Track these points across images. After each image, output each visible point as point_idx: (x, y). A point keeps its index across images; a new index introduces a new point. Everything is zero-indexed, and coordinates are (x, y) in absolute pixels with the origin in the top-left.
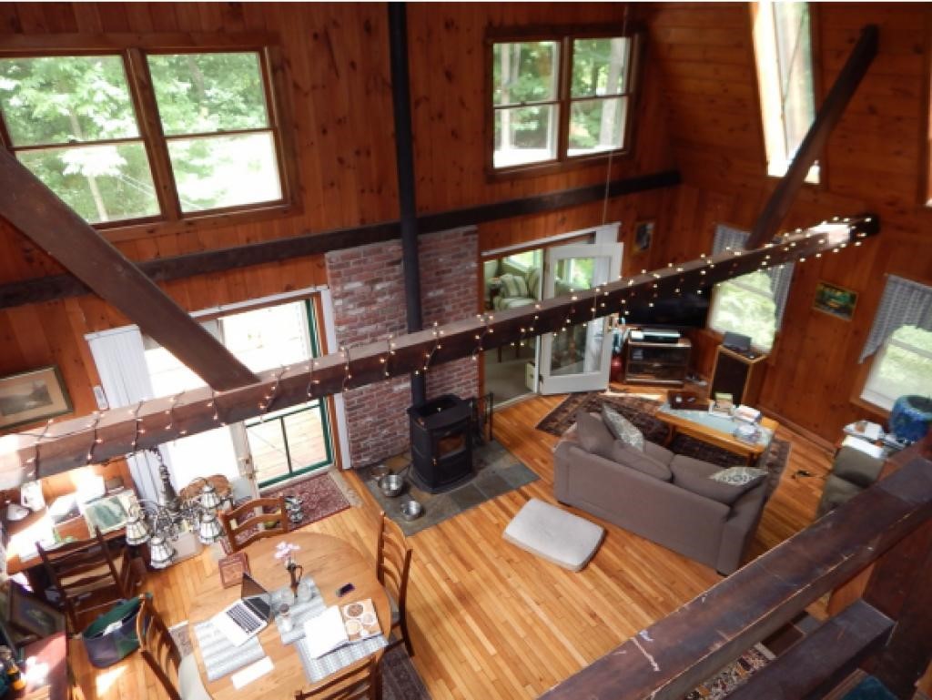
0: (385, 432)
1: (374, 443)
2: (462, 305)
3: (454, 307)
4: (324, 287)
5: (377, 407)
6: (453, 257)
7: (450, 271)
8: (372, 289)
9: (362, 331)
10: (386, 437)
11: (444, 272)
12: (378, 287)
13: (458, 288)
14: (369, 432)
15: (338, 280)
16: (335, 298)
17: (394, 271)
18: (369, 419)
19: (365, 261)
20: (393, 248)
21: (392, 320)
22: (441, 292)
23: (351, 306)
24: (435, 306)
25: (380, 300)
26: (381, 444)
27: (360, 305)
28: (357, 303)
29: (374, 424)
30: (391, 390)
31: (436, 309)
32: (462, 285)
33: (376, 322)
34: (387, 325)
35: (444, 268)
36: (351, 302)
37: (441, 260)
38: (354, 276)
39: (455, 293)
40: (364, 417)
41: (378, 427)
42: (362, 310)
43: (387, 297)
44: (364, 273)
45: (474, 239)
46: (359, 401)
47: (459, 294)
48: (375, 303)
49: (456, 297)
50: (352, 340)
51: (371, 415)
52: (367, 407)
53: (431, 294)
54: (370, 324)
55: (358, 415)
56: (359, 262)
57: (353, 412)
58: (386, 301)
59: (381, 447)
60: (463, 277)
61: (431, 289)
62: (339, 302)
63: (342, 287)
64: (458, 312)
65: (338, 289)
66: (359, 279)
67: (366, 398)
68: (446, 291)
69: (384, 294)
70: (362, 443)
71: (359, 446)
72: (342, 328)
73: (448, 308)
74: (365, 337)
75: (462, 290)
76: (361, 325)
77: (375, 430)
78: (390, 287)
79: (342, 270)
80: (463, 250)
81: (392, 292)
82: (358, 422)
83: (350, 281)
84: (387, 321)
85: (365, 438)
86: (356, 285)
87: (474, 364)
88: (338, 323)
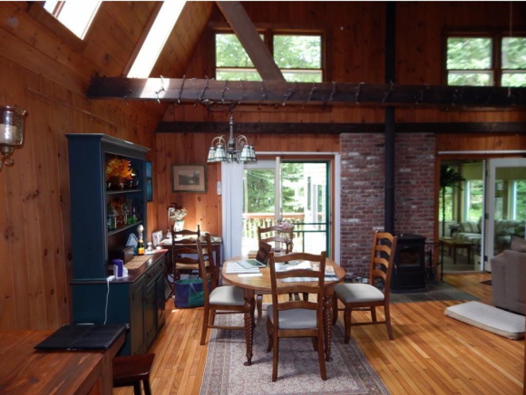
0: (364, 257)
1: (356, 263)
2: (424, 182)
3: (417, 182)
4: (338, 153)
5: (360, 238)
6: (418, 149)
7: (415, 158)
8: (365, 159)
9: (357, 183)
10: (364, 262)
11: (411, 157)
12: (369, 158)
13: (420, 170)
14: (354, 254)
15: (346, 149)
16: (342, 159)
17: (379, 150)
18: (355, 244)
19: (362, 141)
20: (379, 137)
21: (375, 181)
22: (408, 170)
23: (351, 166)
24: (405, 179)
25: (369, 166)
26: (361, 266)
27: (357, 167)
28: (355, 165)
29: (358, 249)
30: (371, 229)
31: (404, 181)
32: (423, 169)
33: (365, 180)
34: (372, 184)
35: (411, 155)
36: (351, 163)
37: (410, 149)
38: (355, 149)
39: (418, 173)
40: (352, 242)
41: (360, 252)
42: (358, 170)
43: (373, 166)
44: (361, 148)
45: (432, 141)
46: (350, 229)
47: (421, 175)
48: (366, 167)
49: (419, 176)
50: (350, 188)
51: (356, 242)
52: (354, 235)
53: (402, 170)
54: (361, 180)
55: (348, 239)
56: (359, 141)
57: (346, 236)
58: (373, 168)
59: (361, 268)
60: (424, 163)
61: (402, 167)
62: (344, 162)
63: (348, 154)
64: (420, 186)
65: (345, 154)
66: (356, 151)
67: (354, 229)
68: (412, 170)
69: (371, 163)
70: (349, 261)
71: (346, 262)
72: (345, 179)
73: (413, 182)
74: (357, 188)
75: (423, 171)
76: (356, 180)
77: (358, 254)
78: (376, 159)
79: (349, 144)
80: (425, 146)
81: (377, 163)
82: (348, 244)
83: (352, 151)
84: (372, 181)
85: (351, 258)
86: (355, 154)
87: (430, 227)
88: (343, 175)
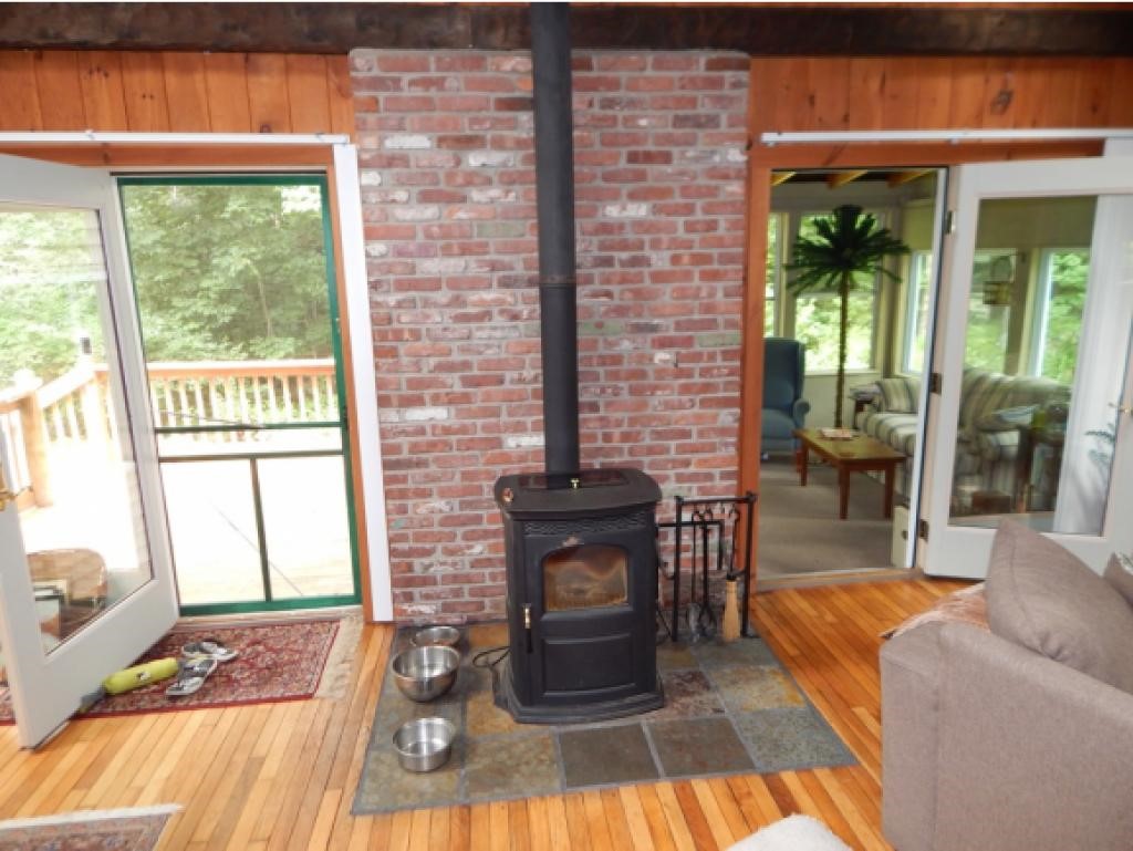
0: (478, 548)
1: (450, 570)
2: (699, 259)
3: (675, 260)
4: (342, 138)
5: (458, 477)
6: (679, 121)
7: (666, 158)
8: (458, 162)
9: (431, 267)
10: (476, 563)
11: (649, 157)
12: (474, 160)
13: (689, 209)
14: (439, 538)
15: (371, 118)
16: (363, 165)
17: (513, 125)
18: (438, 504)
19: (439, 83)
20: (514, 68)
21: (506, 258)
22: (639, 210)
23: (401, 195)
24: (624, 246)
25: (476, 195)
26: (468, 579)
27: (426, 198)
28: (416, 190)
29: (448, 521)
30: (498, 443)
31: (625, 255)
32: (699, 203)
33: (465, 251)
34: (494, 267)
35: (651, 147)
36: (400, 183)
37: (643, 122)
38: (411, 118)
39: (680, 221)
40: (424, 494)
41: (460, 531)
42: (430, 211)
43: (495, 192)
44: (437, 115)
45: (736, 85)
46: (414, 448)
47: (690, 228)
48: (463, 199)
49: (681, 233)
50: (401, 286)
51: (443, 494)
52: (433, 469)
53: (612, 212)
54: (447, 252)
55: (410, 485)
56: (427, 83)
57: (400, 473)
58: (492, 201)
59: (466, 587)
60: (702, 181)
61: (614, 196)
62: (372, 178)
63: (381, 141)
64: (687, 276)
65: (370, 142)
66: (423, 129)
67: (432, 446)
68: (656, 210)
69: (488, 182)
70: (418, 563)
71: (410, 568)
72: (379, 248)
73: (660, 260)
74: (434, 284)
75: (699, 216)
76: (425, 252)
77: (452, 537)
78: (504, 164)
79: (382, 95)
80: (704, 109)
81: (509, 179)
82: (410, 503)
83: (400, 128)
84: (492, 257)
85: (428, 553)
86: (415, 142)
87: (723, 432)
88: (370, 234)
